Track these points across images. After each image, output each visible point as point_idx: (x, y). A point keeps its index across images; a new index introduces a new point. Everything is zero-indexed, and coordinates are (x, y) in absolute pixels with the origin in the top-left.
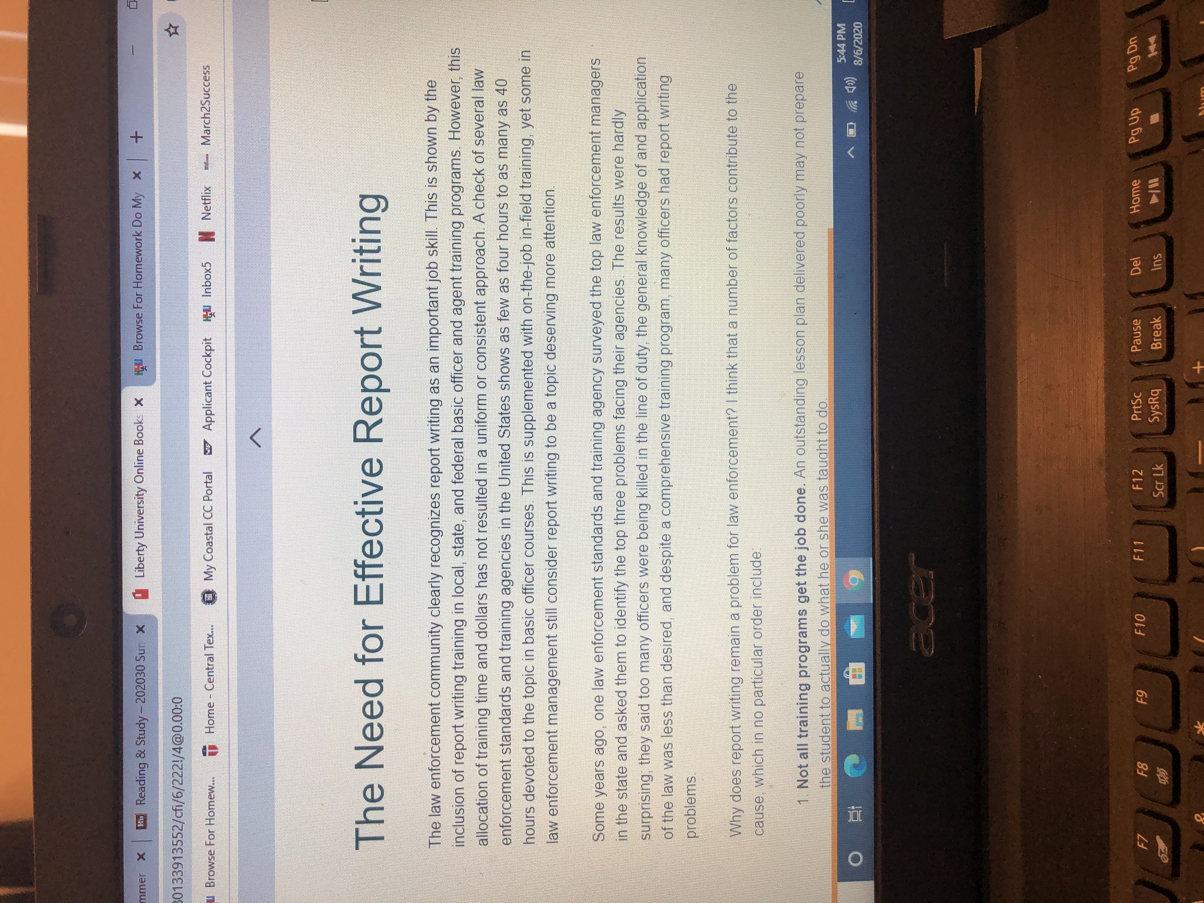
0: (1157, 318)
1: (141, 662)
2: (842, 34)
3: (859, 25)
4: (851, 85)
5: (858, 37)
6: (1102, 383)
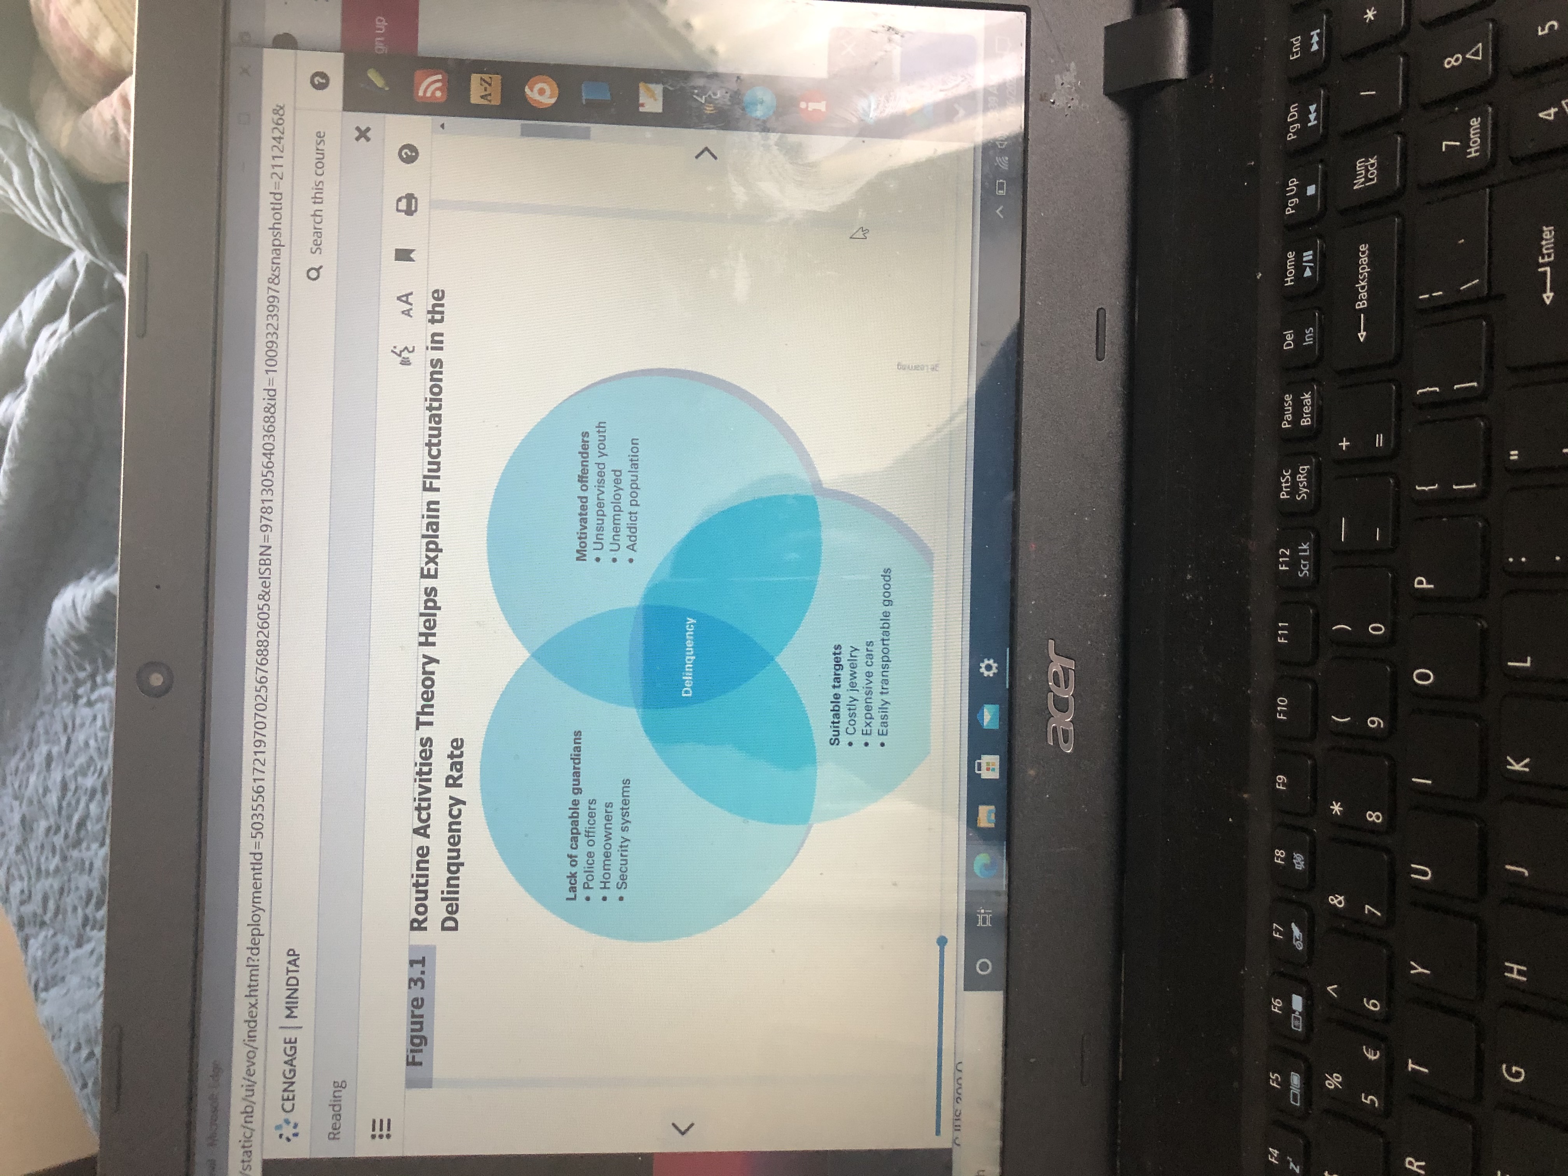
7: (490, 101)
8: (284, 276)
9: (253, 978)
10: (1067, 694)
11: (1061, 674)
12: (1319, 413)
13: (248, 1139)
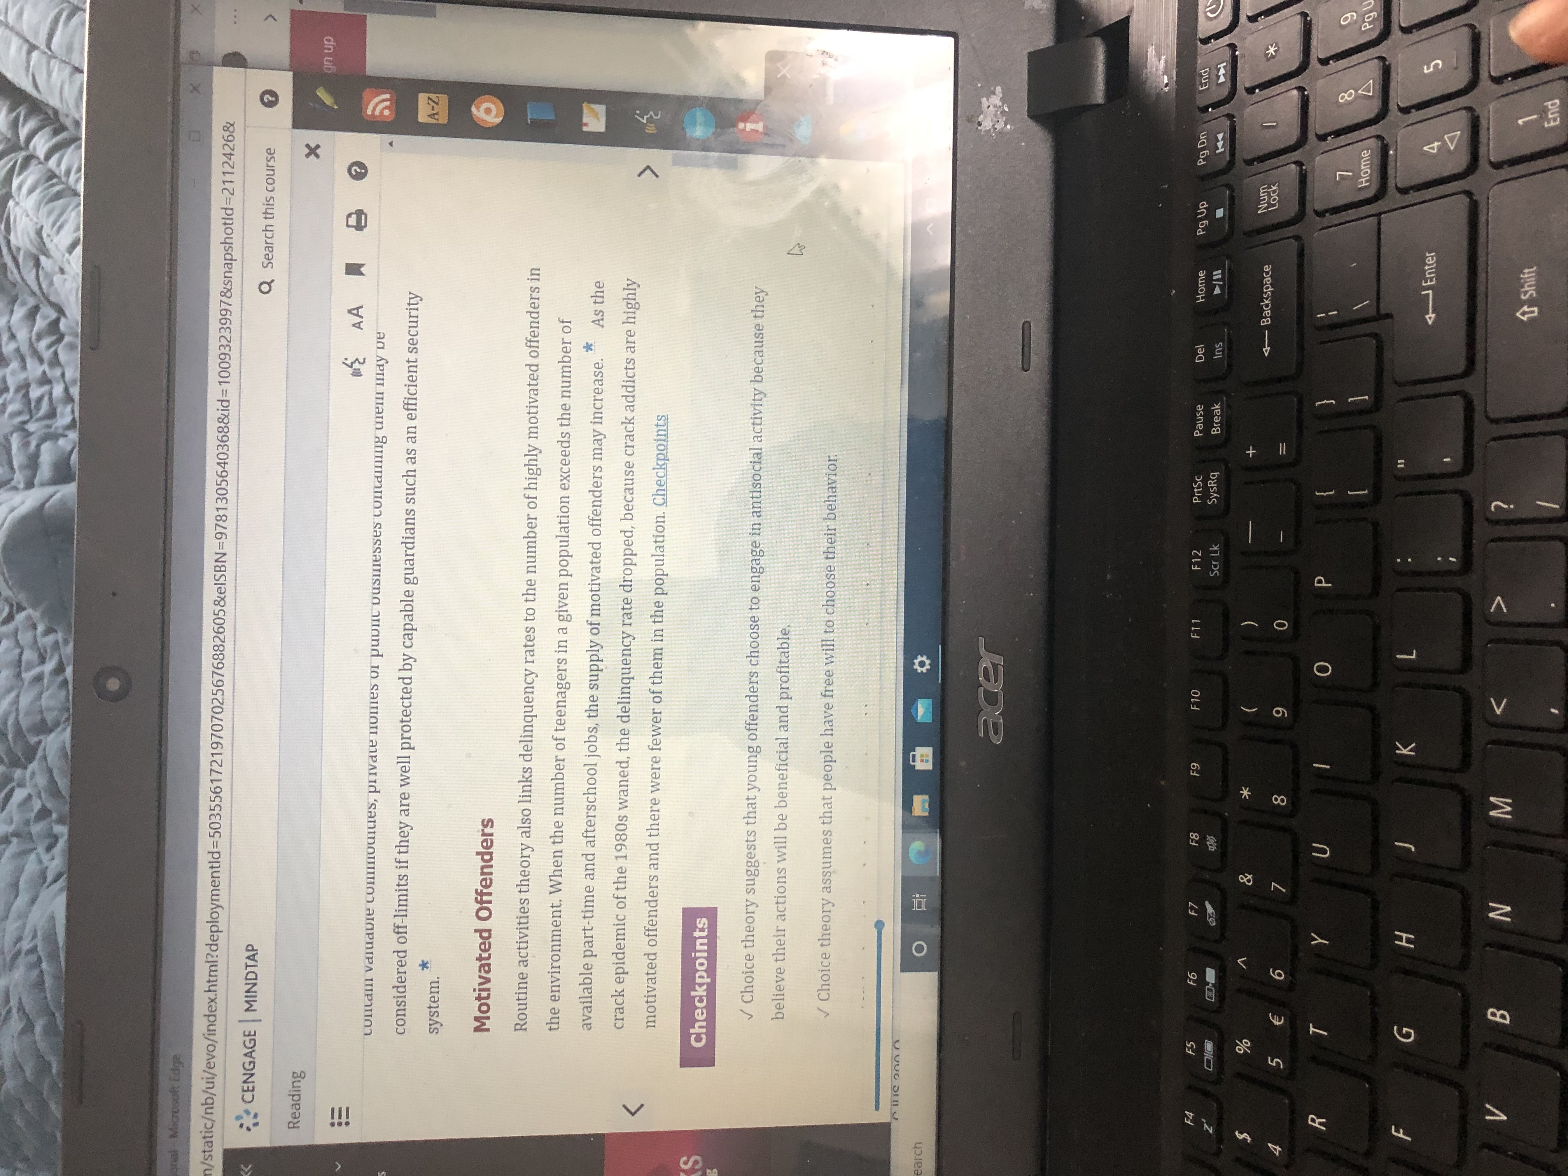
7: (438, 120)
8: (236, 291)
9: (212, 973)
10: (997, 688)
11: (991, 670)
12: (1227, 424)
13: (209, 1130)
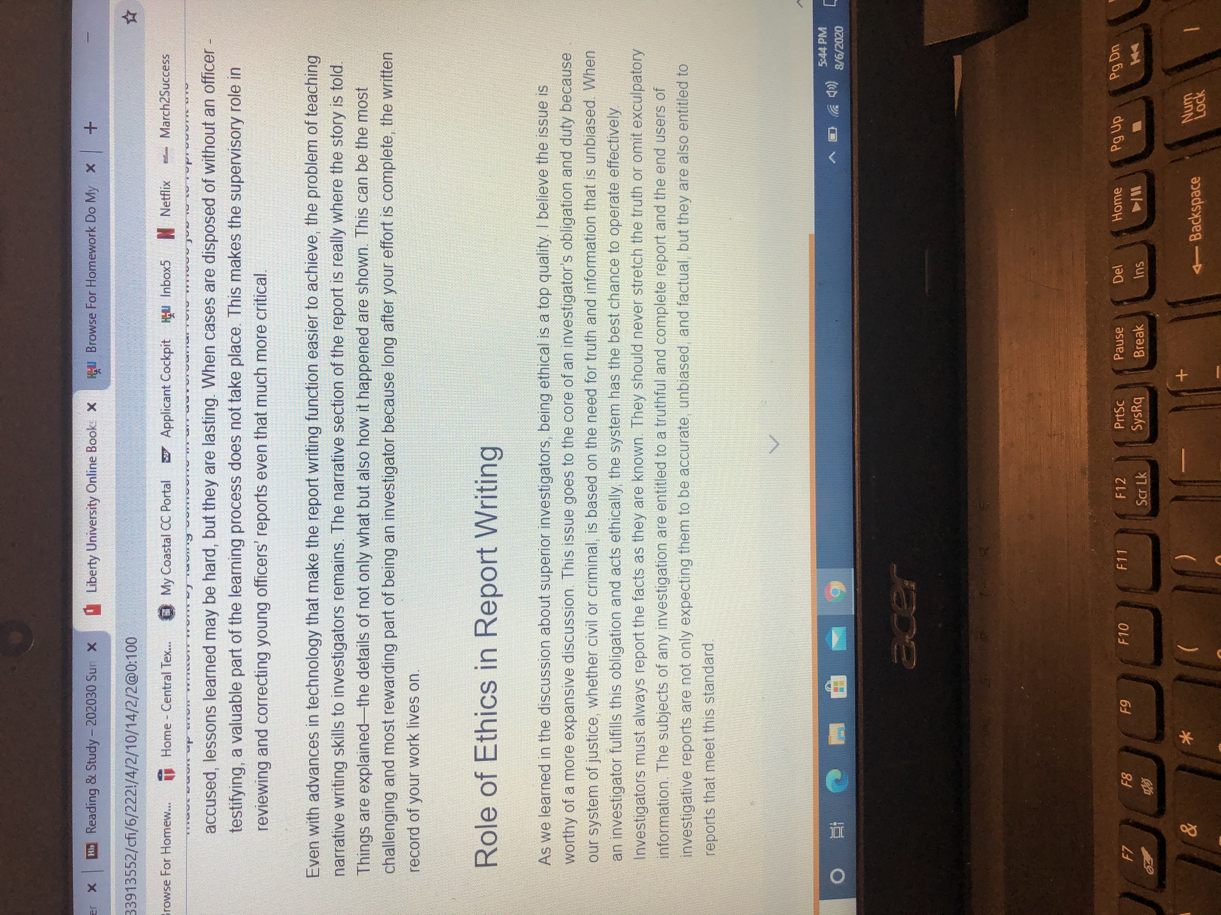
0: (1139, 326)
1: (92, 682)
2: (824, 38)
3: (840, 29)
4: (831, 90)
5: (839, 41)
6: (1084, 392)
10: (910, 613)
11: (904, 596)
